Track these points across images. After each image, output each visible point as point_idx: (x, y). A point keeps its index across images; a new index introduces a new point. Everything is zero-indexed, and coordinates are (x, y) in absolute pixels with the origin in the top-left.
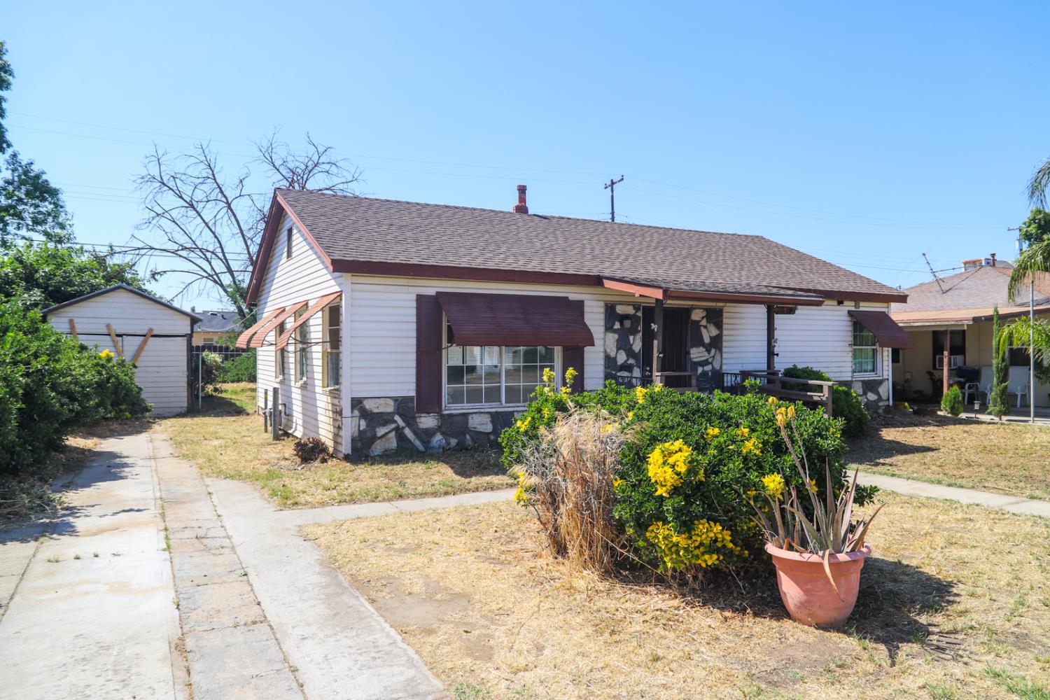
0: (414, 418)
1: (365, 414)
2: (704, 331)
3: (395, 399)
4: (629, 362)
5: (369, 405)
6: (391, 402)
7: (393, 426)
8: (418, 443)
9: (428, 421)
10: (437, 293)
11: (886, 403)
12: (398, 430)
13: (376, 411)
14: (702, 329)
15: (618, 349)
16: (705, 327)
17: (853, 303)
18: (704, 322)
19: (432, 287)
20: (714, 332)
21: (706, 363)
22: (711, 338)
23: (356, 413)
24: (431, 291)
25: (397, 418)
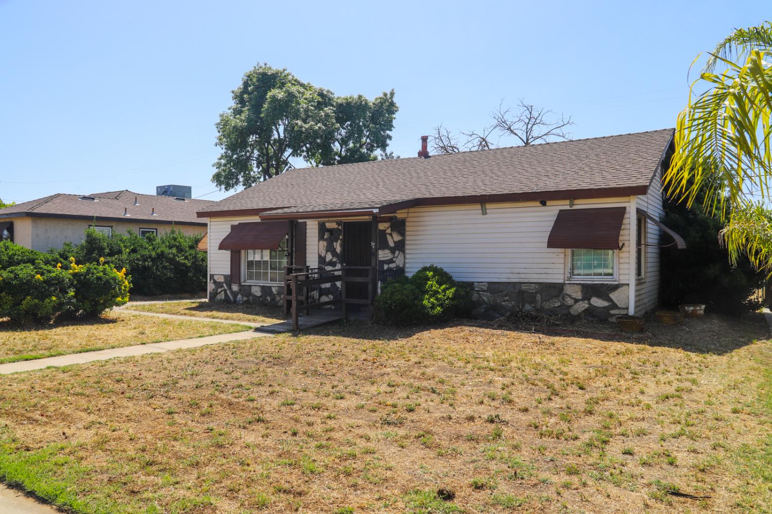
0: (230, 286)
1: (215, 282)
2: (389, 237)
3: (225, 276)
4: (333, 260)
5: (216, 278)
6: (223, 277)
7: (223, 288)
8: (232, 298)
9: (235, 288)
10: (239, 223)
11: (625, 312)
12: (225, 291)
13: (218, 281)
14: (388, 236)
15: (327, 251)
16: (391, 235)
17: (568, 202)
18: (389, 231)
19: (237, 221)
20: (397, 237)
21: (391, 261)
22: (395, 242)
23: (212, 281)
24: (236, 223)
25: (224, 285)
